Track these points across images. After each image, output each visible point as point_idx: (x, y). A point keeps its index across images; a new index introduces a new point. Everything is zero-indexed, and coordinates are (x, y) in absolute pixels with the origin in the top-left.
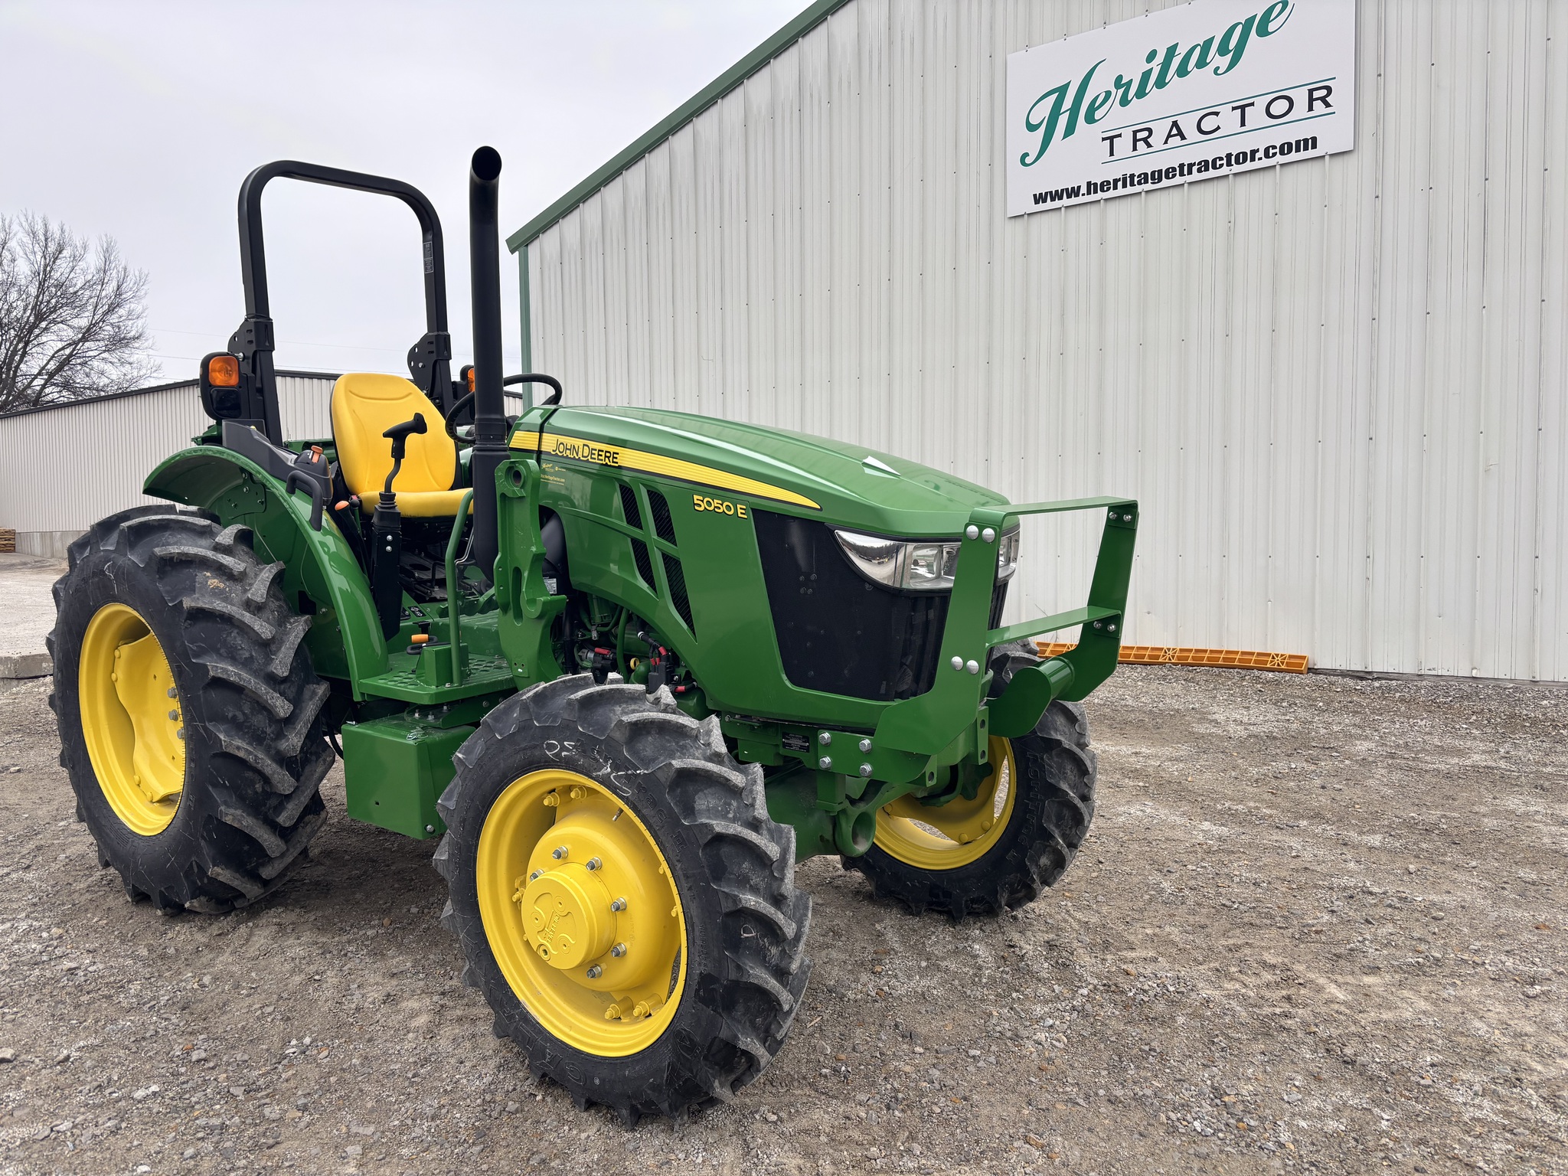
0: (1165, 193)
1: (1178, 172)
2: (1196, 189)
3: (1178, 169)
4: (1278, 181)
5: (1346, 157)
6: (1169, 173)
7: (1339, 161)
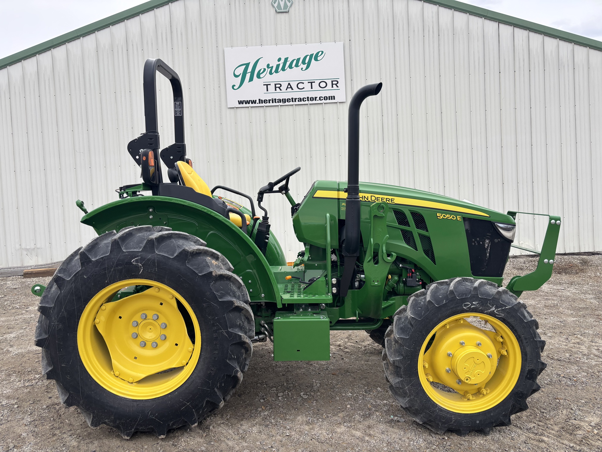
0: (287, 107)
1: (291, 100)
2: (297, 107)
3: (291, 99)
4: (324, 108)
5: (343, 103)
6: (288, 100)
7: (341, 104)
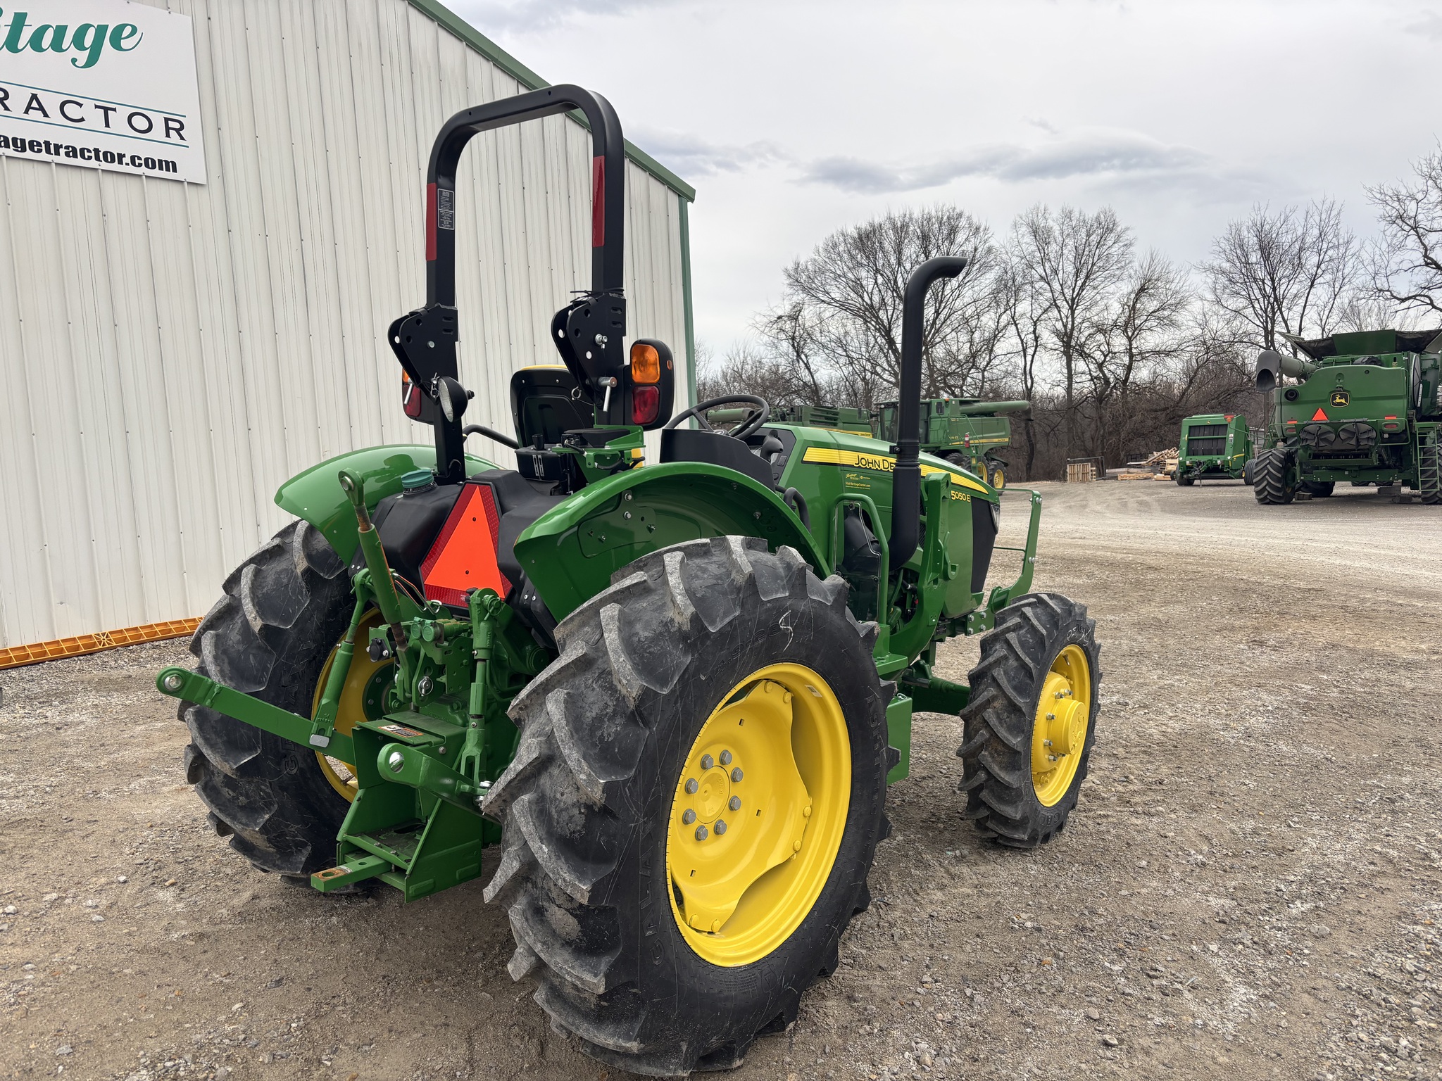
0: (28, 166)
1: (43, 148)
2: (63, 171)
3: (43, 145)
4: (146, 191)
5: (199, 188)
6: (33, 145)
